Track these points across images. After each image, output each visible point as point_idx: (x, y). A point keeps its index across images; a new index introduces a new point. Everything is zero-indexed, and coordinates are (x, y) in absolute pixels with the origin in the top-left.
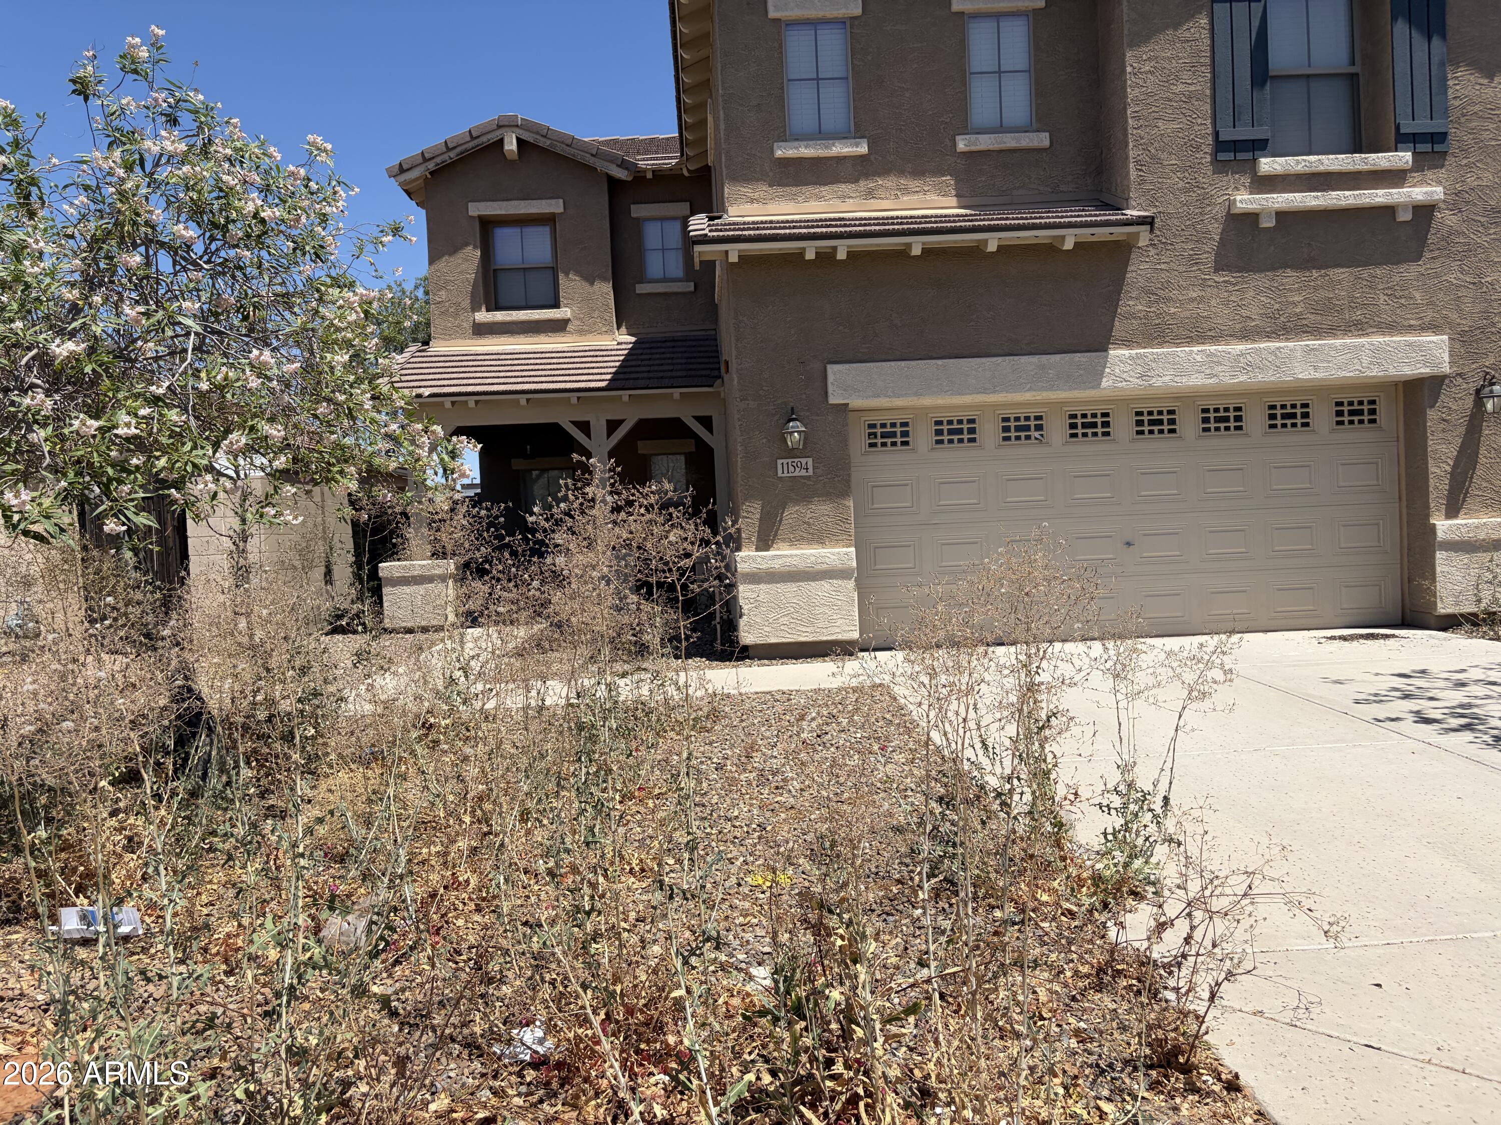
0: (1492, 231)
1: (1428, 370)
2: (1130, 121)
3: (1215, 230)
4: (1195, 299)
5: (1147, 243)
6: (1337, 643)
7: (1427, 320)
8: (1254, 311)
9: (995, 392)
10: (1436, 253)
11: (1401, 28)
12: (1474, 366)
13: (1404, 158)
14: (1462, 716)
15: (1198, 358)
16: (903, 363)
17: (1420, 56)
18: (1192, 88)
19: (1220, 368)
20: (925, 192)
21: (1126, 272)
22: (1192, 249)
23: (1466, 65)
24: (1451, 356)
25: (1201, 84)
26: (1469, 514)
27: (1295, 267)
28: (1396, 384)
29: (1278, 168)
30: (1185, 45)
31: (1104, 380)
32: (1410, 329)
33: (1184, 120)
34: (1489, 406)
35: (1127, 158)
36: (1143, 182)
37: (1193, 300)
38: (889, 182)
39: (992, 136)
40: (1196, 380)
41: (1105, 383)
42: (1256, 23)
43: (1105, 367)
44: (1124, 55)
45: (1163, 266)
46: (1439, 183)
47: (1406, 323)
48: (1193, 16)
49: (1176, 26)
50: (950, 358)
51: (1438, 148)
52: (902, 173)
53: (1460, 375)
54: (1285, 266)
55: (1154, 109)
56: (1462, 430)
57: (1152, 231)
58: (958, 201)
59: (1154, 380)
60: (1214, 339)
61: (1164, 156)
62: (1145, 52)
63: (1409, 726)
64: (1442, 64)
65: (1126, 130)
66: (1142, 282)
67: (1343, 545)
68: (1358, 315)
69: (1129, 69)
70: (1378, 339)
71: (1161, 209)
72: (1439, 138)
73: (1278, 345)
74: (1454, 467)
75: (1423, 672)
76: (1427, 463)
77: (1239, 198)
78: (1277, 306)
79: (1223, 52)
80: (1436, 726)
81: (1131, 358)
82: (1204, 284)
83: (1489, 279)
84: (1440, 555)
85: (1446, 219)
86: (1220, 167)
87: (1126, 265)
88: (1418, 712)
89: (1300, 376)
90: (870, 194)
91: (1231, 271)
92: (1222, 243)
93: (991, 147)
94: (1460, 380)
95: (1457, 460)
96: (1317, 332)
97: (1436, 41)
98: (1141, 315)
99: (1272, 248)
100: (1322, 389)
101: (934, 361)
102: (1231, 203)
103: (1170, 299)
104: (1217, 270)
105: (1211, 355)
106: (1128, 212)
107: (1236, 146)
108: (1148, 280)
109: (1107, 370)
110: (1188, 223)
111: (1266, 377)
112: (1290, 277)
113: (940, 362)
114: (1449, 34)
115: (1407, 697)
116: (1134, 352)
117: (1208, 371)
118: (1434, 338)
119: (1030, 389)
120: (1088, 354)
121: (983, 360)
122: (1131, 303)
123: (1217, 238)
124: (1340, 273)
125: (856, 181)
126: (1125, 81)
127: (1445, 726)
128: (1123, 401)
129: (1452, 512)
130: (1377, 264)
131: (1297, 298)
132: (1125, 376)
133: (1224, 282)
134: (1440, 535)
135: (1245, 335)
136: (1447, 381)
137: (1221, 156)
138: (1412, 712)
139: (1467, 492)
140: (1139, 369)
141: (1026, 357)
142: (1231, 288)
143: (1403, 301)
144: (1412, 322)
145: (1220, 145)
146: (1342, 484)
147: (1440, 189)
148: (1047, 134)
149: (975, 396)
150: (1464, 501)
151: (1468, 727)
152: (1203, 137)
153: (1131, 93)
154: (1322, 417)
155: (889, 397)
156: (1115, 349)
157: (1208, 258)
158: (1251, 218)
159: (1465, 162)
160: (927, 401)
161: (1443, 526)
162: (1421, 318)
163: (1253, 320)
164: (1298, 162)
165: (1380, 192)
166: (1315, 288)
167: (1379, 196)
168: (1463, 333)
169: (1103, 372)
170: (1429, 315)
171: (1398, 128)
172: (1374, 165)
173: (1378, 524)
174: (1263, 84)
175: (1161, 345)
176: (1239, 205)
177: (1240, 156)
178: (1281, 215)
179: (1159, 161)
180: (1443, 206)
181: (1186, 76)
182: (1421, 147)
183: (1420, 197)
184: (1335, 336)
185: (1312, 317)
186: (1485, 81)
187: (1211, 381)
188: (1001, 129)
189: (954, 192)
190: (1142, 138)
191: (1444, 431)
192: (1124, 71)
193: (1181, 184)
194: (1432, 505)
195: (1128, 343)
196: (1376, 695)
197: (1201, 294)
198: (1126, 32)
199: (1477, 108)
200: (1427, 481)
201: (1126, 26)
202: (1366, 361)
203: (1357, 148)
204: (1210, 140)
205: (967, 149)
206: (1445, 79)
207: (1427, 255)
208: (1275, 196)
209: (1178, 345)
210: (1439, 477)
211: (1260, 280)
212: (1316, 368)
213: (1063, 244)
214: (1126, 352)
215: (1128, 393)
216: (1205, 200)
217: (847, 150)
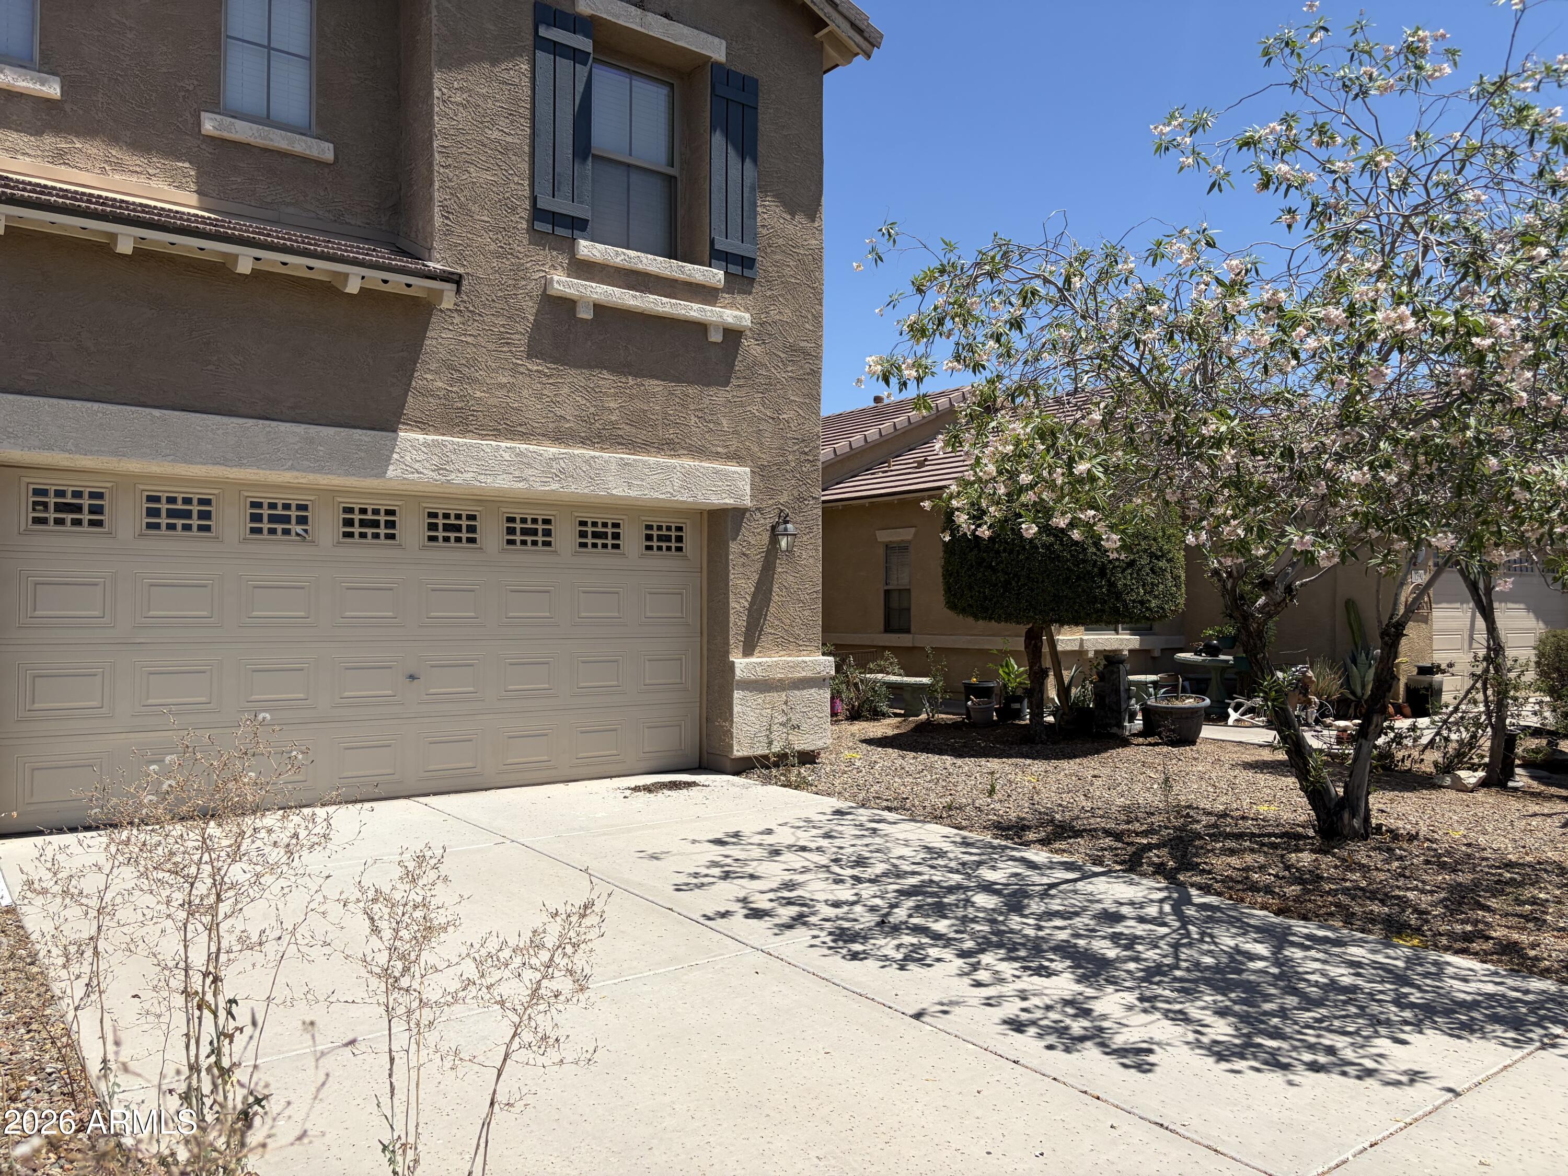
0: (789, 369)
1: (732, 501)
2: (436, 155)
3: (530, 309)
4: (505, 385)
5: (451, 307)
6: (643, 796)
7: (732, 449)
8: (568, 411)
9: (241, 465)
10: (742, 382)
11: (718, 139)
12: (770, 502)
13: (715, 275)
14: (790, 902)
15: (507, 456)
16: (96, 406)
17: (734, 173)
18: (509, 139)
19: (530, 472)
20: (150, 176)
21: (424, 338)
22: (503, 326)
23: (773, 196)
24: (752, 489)
25: (519, 137)
26: (765, 652)
27: (613, 370)
28: (701, 512)
29: (598, 254)
30: (504, 87)
31: (391, 468)
32: (717, 456)
33: (499, 173)
34: (783, 544)
35: (431, 199)
36: (449, 233)
37: (502, 386)
38: (94, 148)
39: (255, 126)
40: (503, 482)
41: (391, 472)
42: (580, 88)
43: (392, 452)
44: (431, 75)
45: (469, 339)
46: (747, 310)
47: (713, 449)
48: (513, 56)
49: (494, 62)
50: (174, 409)
51: (747, 273)
52: (114, 139)
53: (758, 509)
54: (602, 366)
55: (464, 149)
56: (759, 566)
57: (458, 291)
58: (200, 201)
59: (453, 476)
60: (525, 437)
61: (476, 208)
62: (458, 78)
63: (739, 924)
64: (753, 189)
65: (431, 165)
66: (443, 354)
67: (647, 682)
68: (671, 433)
69: (437, 93)
70: (688, 462)
71: (469, 270)
72: (747, 262)
73: (592, 453)
74: (752, 604)
75: (736, 835)
76: (728, 598)
77: (556, 278)
78: (592, 410)
79: (544, 109)
80: (767, 922)
81: (426, 444)
82: (515, 370)
83: (785, 416)
84: (737, 695)
85: (751, 347)
86: (536, 237)
87: (426, 330)
88: (744, 900)
89: (614, 492)
90: (60, 157)
91: (545, 360)
92: (537, 325)
93: (252, 140)
94: (758, 514)
95: (754, 596)
96: (632, 445)
97: (748, 161)
98: (441, 394)
99: (589, 343)
100: (634, 509)
101: (148, 410)
102: (547, 283)
103: (476, 381)
104: (529, 356)
105: (521, 454)
106: (429, 264)
107: (555, 218)
108: (450, 352)
109: (395, 456)
110: (500, 294)
111: (579, 488)
112: (606, 380)
113: (156, 413)
114: (760, 160)
115: (726, 876)
116: (430, 438)
117: (517, 473)
118: (739, 469)
119: (292, 468)
120: (373, 433)
121: (225, 419)
122: (429, 376)
123: (531, 318)
124: (655, 385)
125: (38, 132)
126: (432, 105)
127: (777, 921)
128: (416, 498)
129: (748, 651)
130: (690, 382)
131: (613, 405)
132: (417, 466)
133: (537, 371)
134: (738, 673)
135: (558, 437)
136: (747, 515)
137: (539, 226)
138: (739, 901)
139: (762, 630)
140: (436, 460)
141: (288, 425)
142: (544, 380)
143: (711, 425)
144: (720, 450)
145: (538, 214)
146: (648, 614)
147: (747, 316)
148: (331, 146)
149: (211, 467)
150: (759, 638)
151: (799, 920)
152: (519, 199)
153: (440, 123)
154: (632, 539)
155: (70, 452)
156: (406, 431)
157: (521, 340)
158: (567, 304)
159: (769, 293)
160: (133, 466)
161: (742, 665)
162: (727, 446)
163: (568, 421)
164: (617, 254)
165: (695, 306)
166: (631, 397)
167: (693, 310)
168: (762, 468)
169: (389, 458)
170: (734, 444)
171: (712, 242)
172: (690, 276)
173: (681, 660)
174: (585, 159)
175: (464, 433)
176: (556, 286)
177: (559, 231)
178: (599, 308)
179: (470, 214)
180: (748, 333)
181: (503, 123)
182: (733, 269)
183: (730, 320)
184: (648, 453)
185: (627, 427)
186: (788, 217)
187: (520, 485)
188: (267, 120)
189: (194, 187)
190: (450, 181)
191: (743, 565)
192: (430, 93)
193: (493, 247)
194: (731, 642)
195: (422, 425)
196: (696, 875)
197: (511, 380)
198: (434, 47)
199: (781, 241)
200: (728, 617)
201: (435, 40)
202: (677, 483)
203: (672, 254)
204: (527, 204)
205: (216, 133)
206: (755, 205)
207: (734, 382)
208: (594, 285)
209: (483, 437)
210: (738, 613)
211: (576, 377)
212: (630, 485)
213: (345, 286)
214: (421, 437)
215: (421, 488)
216: (518, 271)
217: (24, 84)
